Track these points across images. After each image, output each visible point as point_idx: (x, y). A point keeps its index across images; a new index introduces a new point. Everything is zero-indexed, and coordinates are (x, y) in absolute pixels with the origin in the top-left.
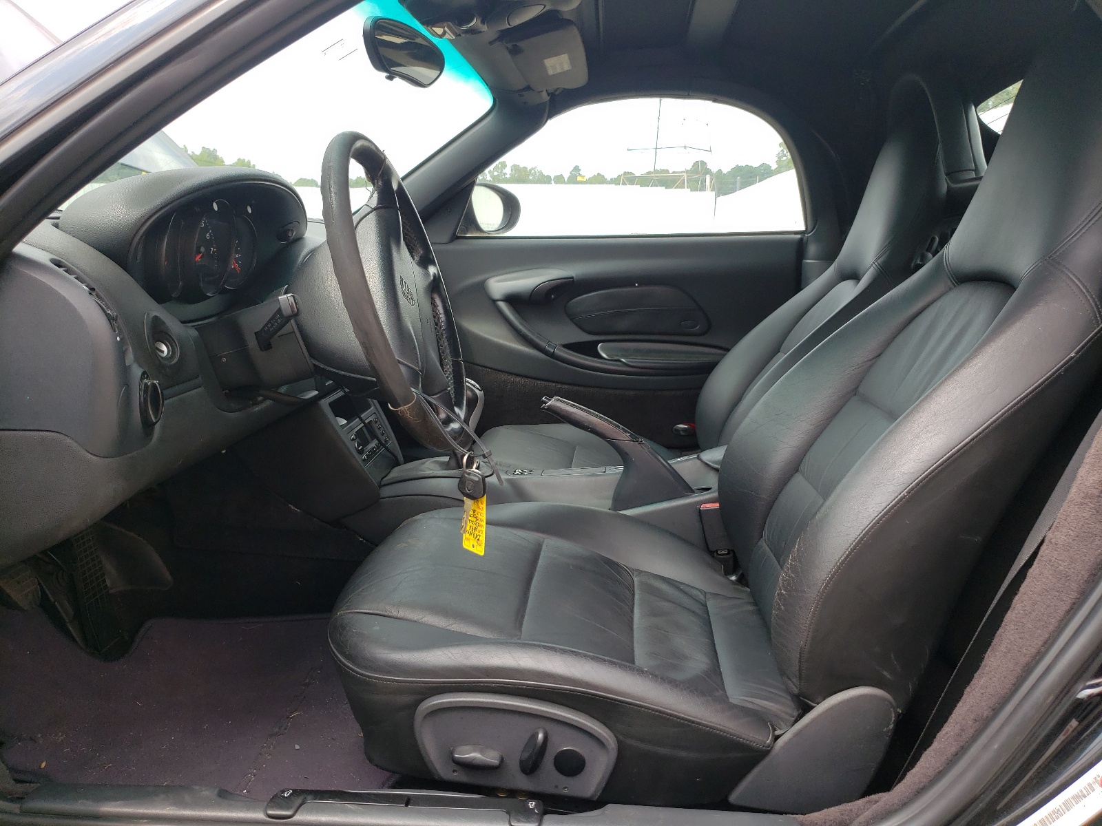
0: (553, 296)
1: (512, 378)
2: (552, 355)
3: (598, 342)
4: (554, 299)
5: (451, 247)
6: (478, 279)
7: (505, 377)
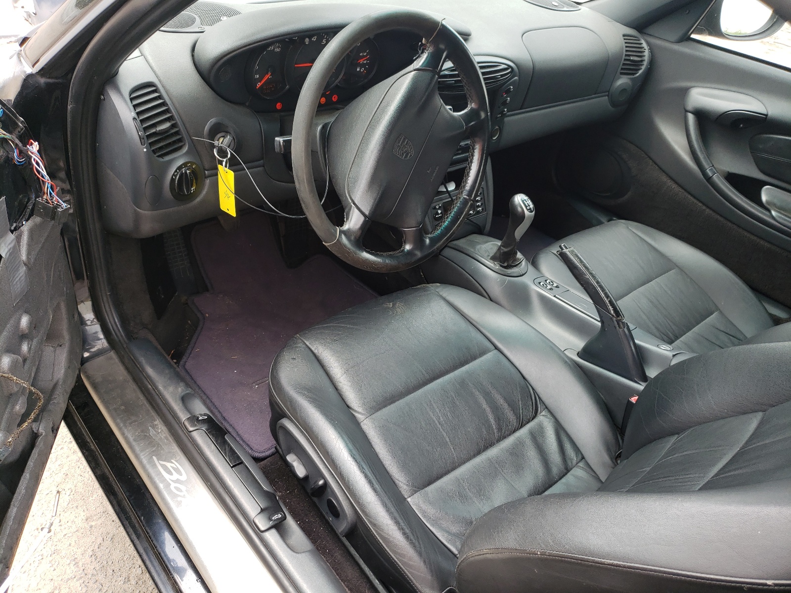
0: (741, 126)
1: (670, 183)
2: (709, 179)
3: (766, 183)
4: (742, 128)
5: (676, 47)
6: (684, 84)
7: (664, 178)
